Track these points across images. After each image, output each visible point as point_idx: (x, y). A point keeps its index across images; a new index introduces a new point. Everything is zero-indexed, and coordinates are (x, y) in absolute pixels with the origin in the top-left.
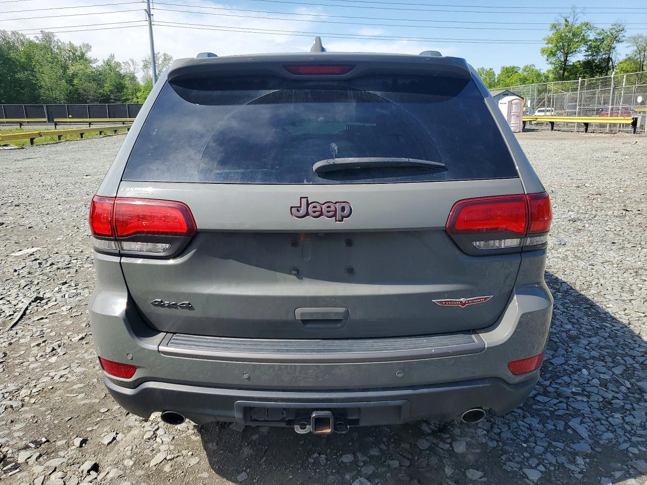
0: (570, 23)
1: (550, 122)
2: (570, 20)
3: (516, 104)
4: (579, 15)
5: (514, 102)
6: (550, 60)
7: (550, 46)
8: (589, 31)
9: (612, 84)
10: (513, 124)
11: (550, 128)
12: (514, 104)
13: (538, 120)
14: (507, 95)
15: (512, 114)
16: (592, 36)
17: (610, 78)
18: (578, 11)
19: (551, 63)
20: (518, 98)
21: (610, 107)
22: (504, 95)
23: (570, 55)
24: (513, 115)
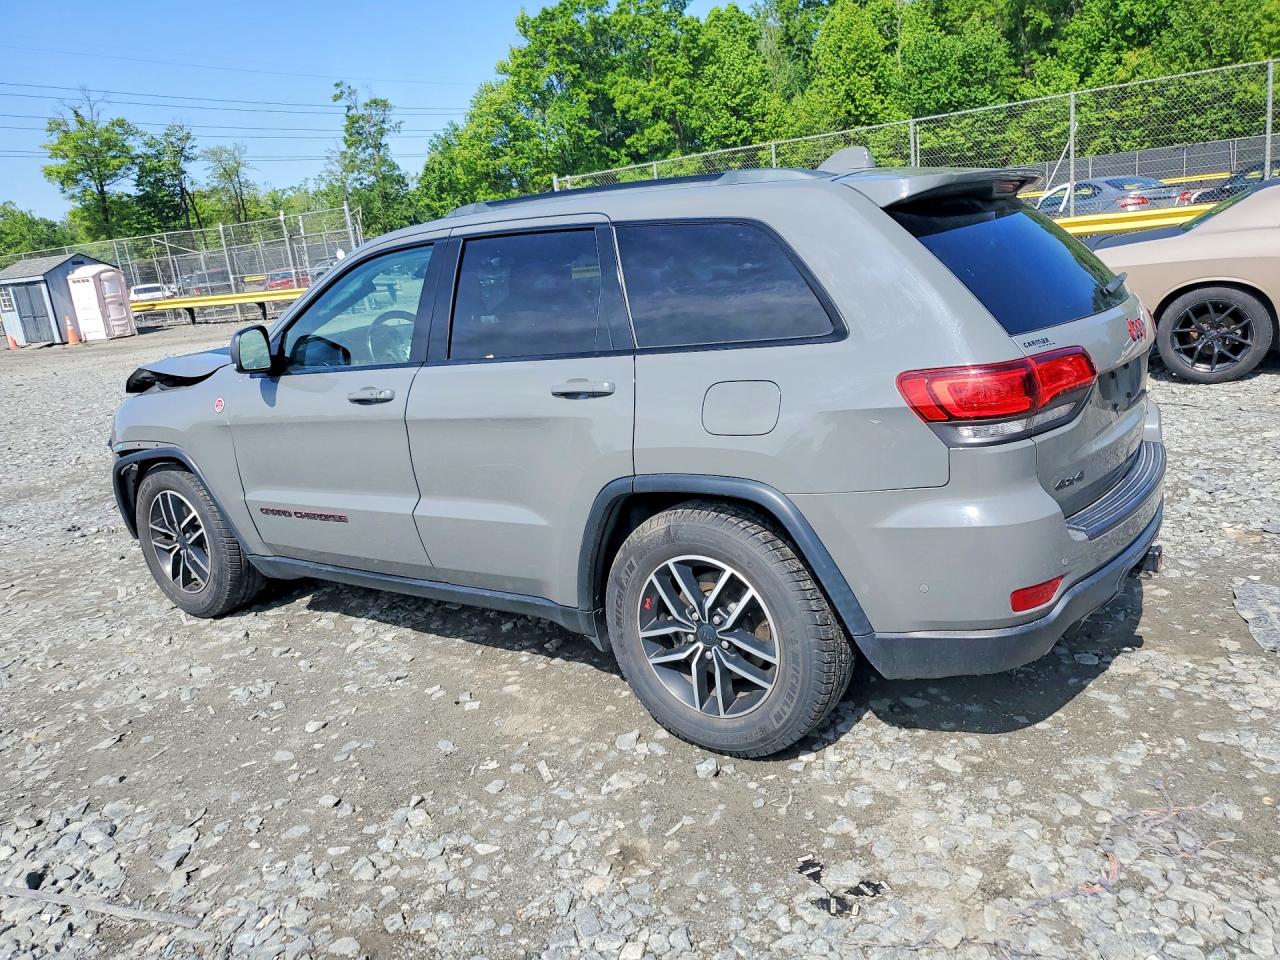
0: (87, 120)
1: (187, 309)
2: (84, 112)
3: (110, 280)
4: (100, 106)
5: (103, 276)
6: (71, 192)
7: (61, 161)
8: (131, 138)
9: (285, 232)
10: (115, 320)
11: (189, 320)
12: (107, 281)
13: (157, 308)
14: (81, 263)
15: (107, 301)
16: (137, 146)
17: (279, 221)
18: (94, 97)
19: (73, 197)
20: (111, 268)
21: (293, 271)
22: (75, 263)
23: (108, 182)
24: (110, 303)
